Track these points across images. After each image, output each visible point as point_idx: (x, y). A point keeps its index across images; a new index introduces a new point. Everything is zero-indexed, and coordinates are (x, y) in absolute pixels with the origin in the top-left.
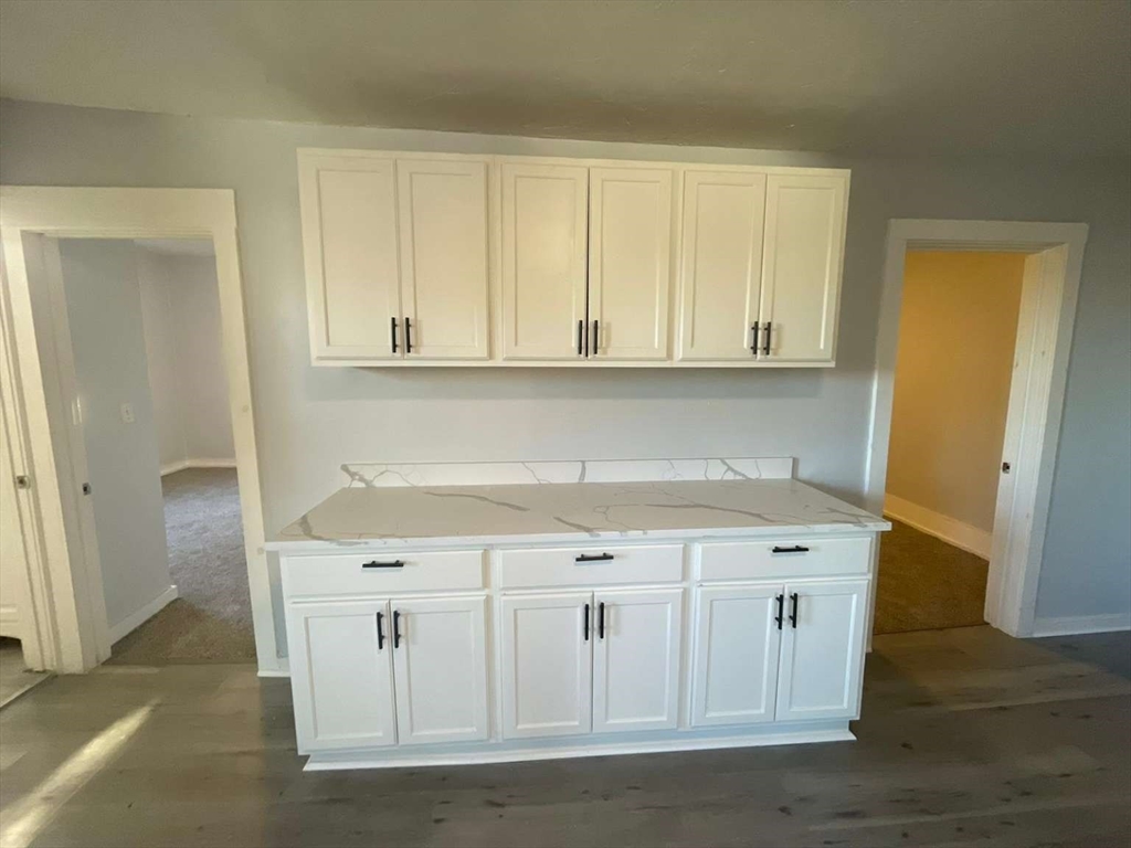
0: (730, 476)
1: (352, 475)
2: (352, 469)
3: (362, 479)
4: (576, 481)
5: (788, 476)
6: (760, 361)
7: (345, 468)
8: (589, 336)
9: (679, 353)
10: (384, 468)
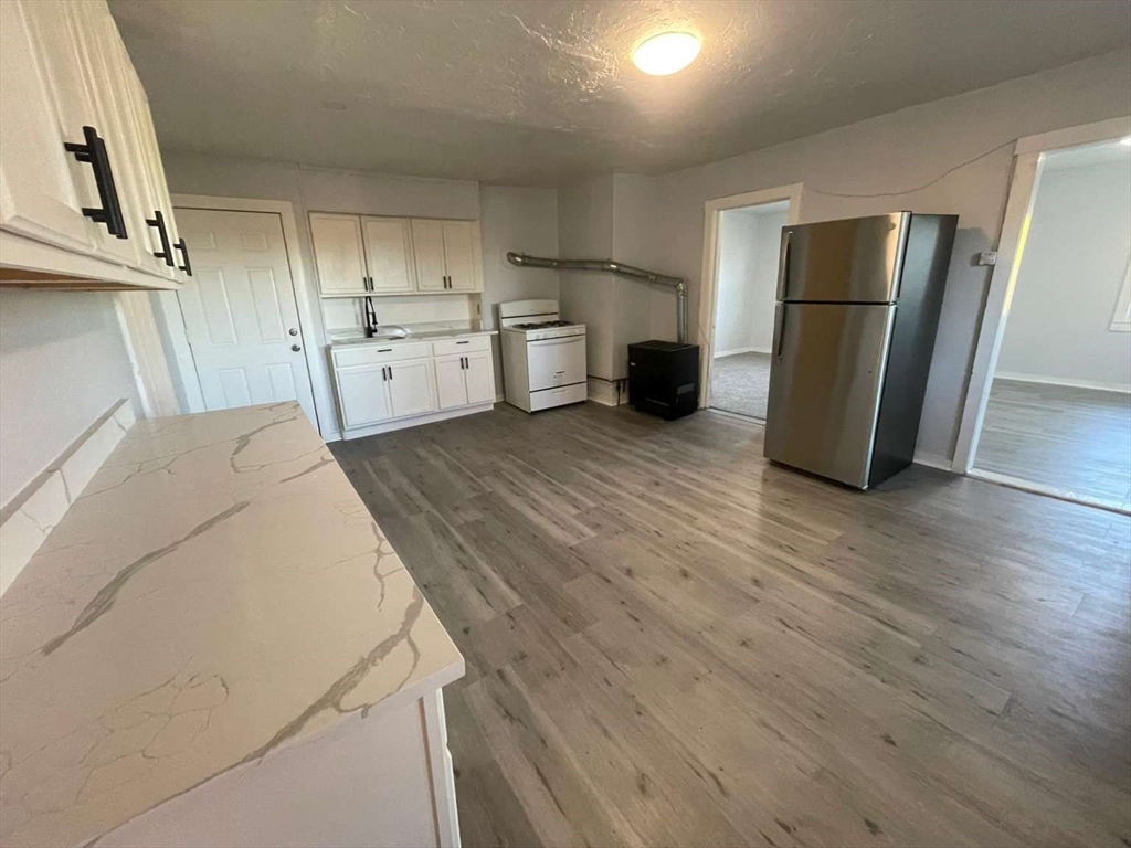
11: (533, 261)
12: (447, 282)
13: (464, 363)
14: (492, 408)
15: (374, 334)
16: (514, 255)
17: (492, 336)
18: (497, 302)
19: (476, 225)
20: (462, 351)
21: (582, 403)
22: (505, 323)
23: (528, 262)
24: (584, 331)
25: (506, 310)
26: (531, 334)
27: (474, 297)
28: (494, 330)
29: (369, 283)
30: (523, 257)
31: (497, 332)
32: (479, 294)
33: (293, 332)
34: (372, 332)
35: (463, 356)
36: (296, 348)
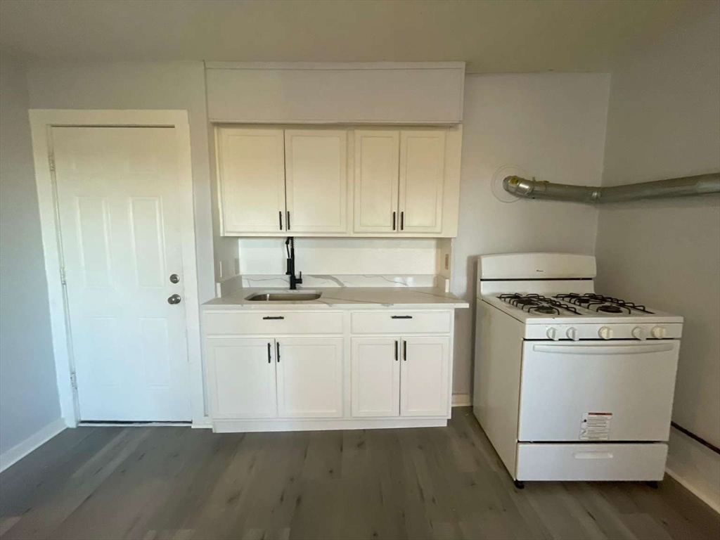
11: (550, 189)
12: (398, 220)
13: (401, 350)
14: (445, 424)
15: (298, 285)
16: (516, 180)
17: (458, 312)
18: (474, 253)
19: (456, 136)
20: (400, 331)
21: (652, 485)
22: (485, 289)
23: (542, 191)
24: (678, 333)
25: (488, 267)
26: (536, 325)
27: (443, 243)
28: (464, 299)
29: (285, 219)
30: (532, 183)
31: (466, 306)
32: (449, 239)
33: (174, 279)
34: (295, 282)
35: (400, 338)
36: (174, 300)
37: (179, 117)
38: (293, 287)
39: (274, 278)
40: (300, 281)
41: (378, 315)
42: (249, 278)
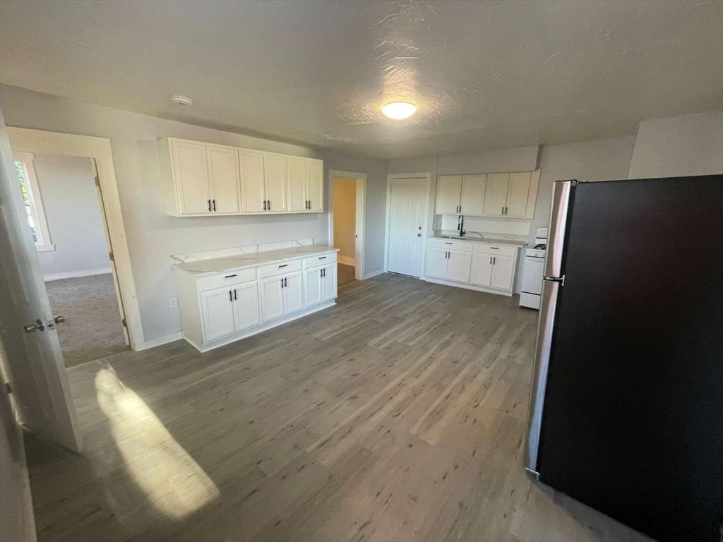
0: (298, 245)
1: (175, 258)
2: (175, 256)
3: (179, 260)
4: (255, 251)
5: (312, 243)
6: (308, 211)
7: (172, 256)
8: (267, 205)
9: (289, 209)
10: (187, 255)
12: (505, 211)
13: (492, 261)
20: (495, 254)
29: (459, 209)
33: (420, 228)
34: (462, 233)
35: (493, 256)
36: (419, 235)
37: (428, 175)
38: (461, 235)
39: (454, 231)
40: (464, 233)
41: (485, 247)
42: (445, 231)
